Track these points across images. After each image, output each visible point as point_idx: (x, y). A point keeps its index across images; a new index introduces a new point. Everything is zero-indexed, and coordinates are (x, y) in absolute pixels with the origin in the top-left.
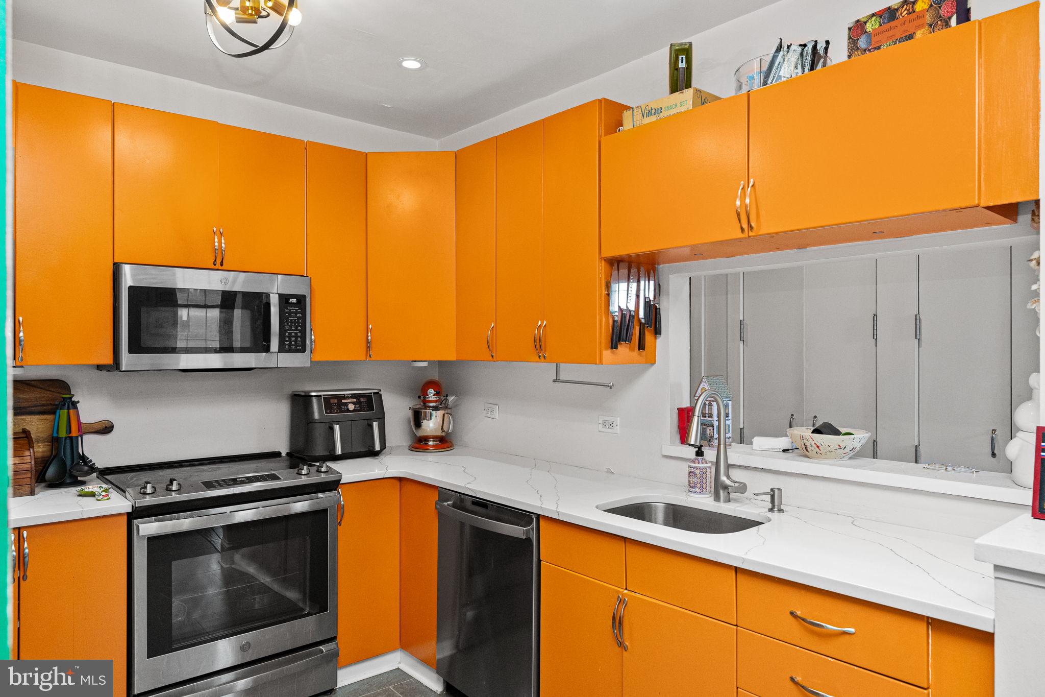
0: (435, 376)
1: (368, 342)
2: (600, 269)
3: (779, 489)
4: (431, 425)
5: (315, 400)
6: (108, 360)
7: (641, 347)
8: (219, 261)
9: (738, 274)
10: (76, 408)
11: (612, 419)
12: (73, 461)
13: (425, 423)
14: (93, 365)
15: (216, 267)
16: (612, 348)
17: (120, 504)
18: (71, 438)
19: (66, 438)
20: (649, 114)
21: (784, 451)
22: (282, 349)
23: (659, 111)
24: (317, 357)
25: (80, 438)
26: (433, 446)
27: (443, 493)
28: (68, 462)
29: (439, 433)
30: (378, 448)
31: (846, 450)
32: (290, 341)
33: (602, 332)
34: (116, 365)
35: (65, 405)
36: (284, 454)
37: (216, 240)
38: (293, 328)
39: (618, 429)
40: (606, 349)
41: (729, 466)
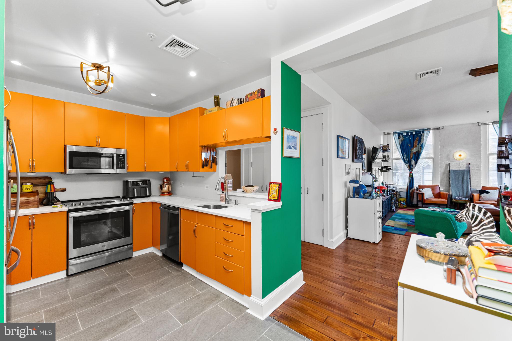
0: (169, 176)
1: (145, 167)
2: (199, 149)
3: (237, 200)
4: (165, 189)
5: (129, 183)
6: (63, 171)
7: (211, 167)
8: (98, 145)
9: (251, 148)
10: (53, 184)
11: (207, 186)
12: (52, 199)
13: (163, 189)
14: (59, 172)
15: (97, 146)
16: (202, 168)
17: (64, 208)
18: (51, 192)
19: (50, 192)
20: (209, 112)
21: (243, 192)
22: (117, 168)
23: (211, 111)
24: (129, 170)
25: (54, 193)
26: (166, 194)
27: (162, 205)
28: (51, 199)
29: (167, 191)
30: (148, 195)
31: (252, 191)
32: (120, 166)
33: (200, 164)
34: (65, 172)
35: (49, 183)
36: (121, 197)
37: (97, 139)
38: (121, 163)
39: (209, 188)
40: (201, 168)
41: (228, 195)
